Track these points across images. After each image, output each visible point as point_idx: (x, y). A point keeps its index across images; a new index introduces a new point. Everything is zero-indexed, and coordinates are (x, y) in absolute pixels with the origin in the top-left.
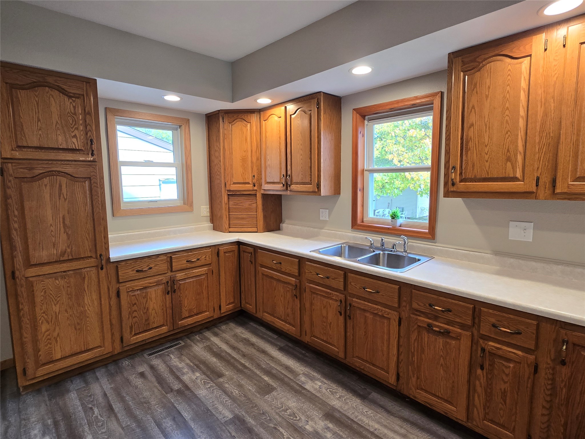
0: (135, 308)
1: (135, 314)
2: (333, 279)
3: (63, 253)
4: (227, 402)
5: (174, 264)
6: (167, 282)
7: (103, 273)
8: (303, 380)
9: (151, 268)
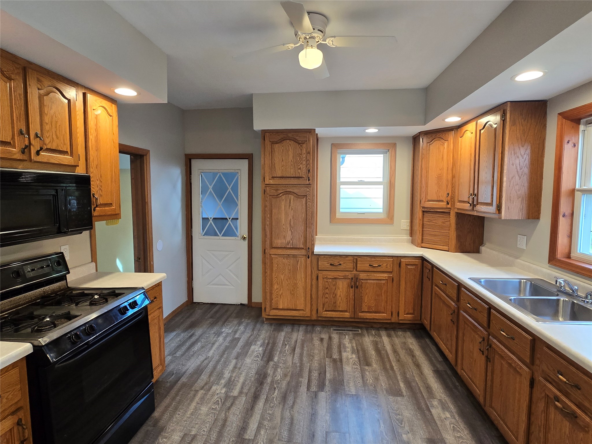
0: (327, 291)
1: (327, 296)
2: (479, 312)
3: (288, 243)
4: (359, 384)
5: (358, 265)
6: (352, 278)
7: (309, 261)
8: (434, 404)
9: (340, 265)
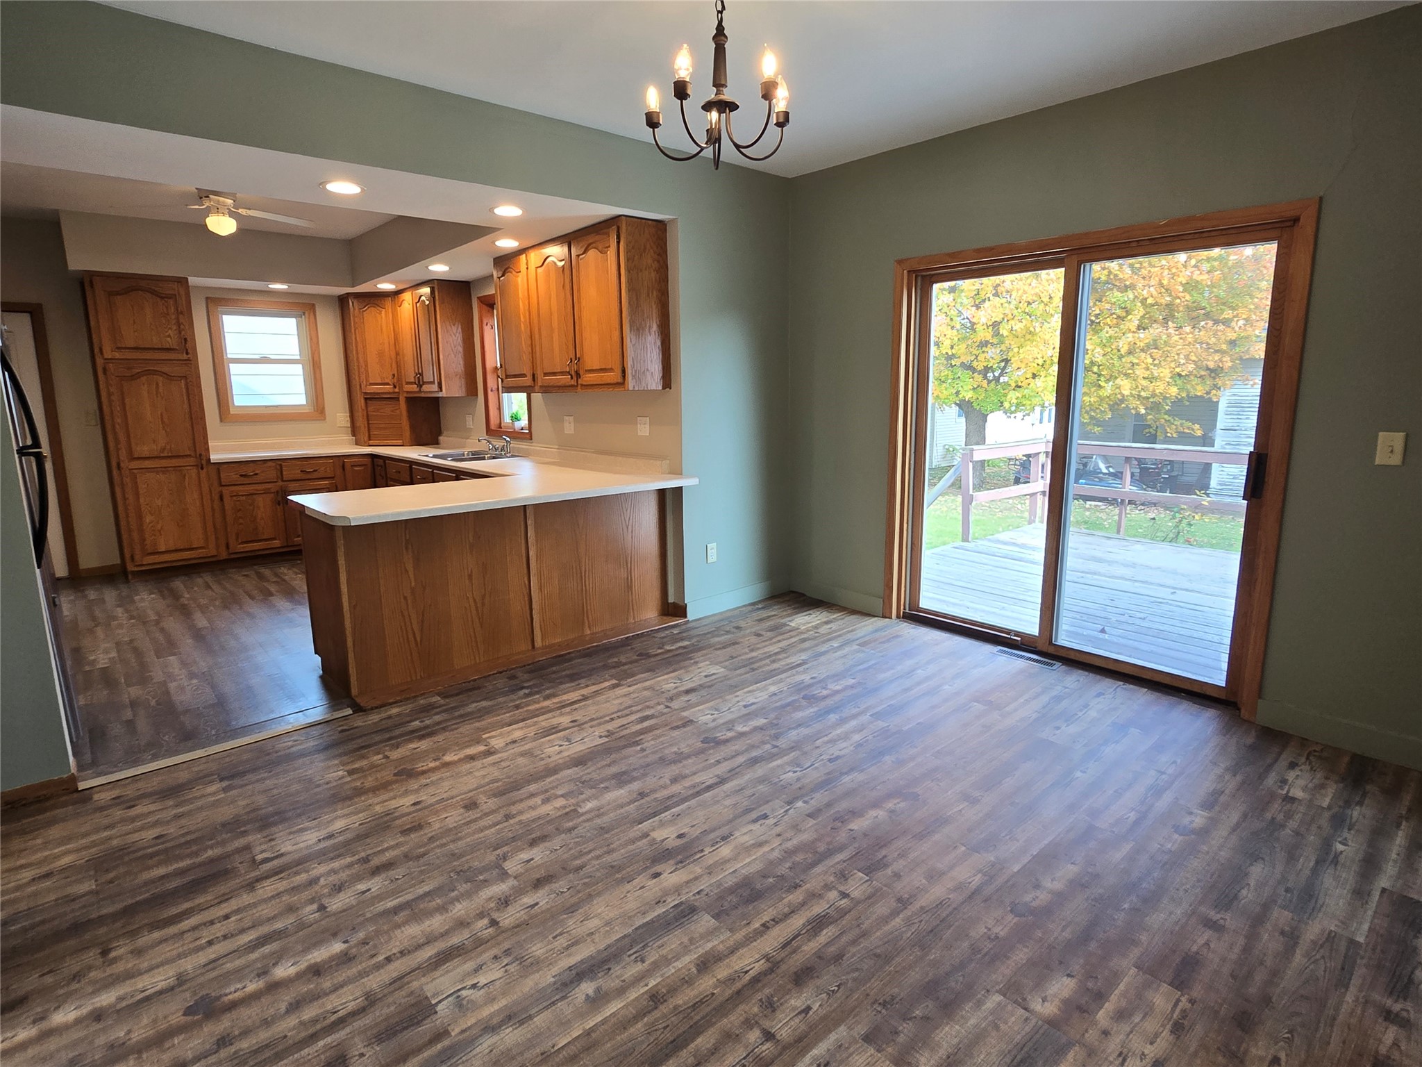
0: (241, 514)
1: (241, 521)
3: (163, 449)
5: (284, 473)
6: (277, 492)
7: (203, 473)
9: (256, 474)
